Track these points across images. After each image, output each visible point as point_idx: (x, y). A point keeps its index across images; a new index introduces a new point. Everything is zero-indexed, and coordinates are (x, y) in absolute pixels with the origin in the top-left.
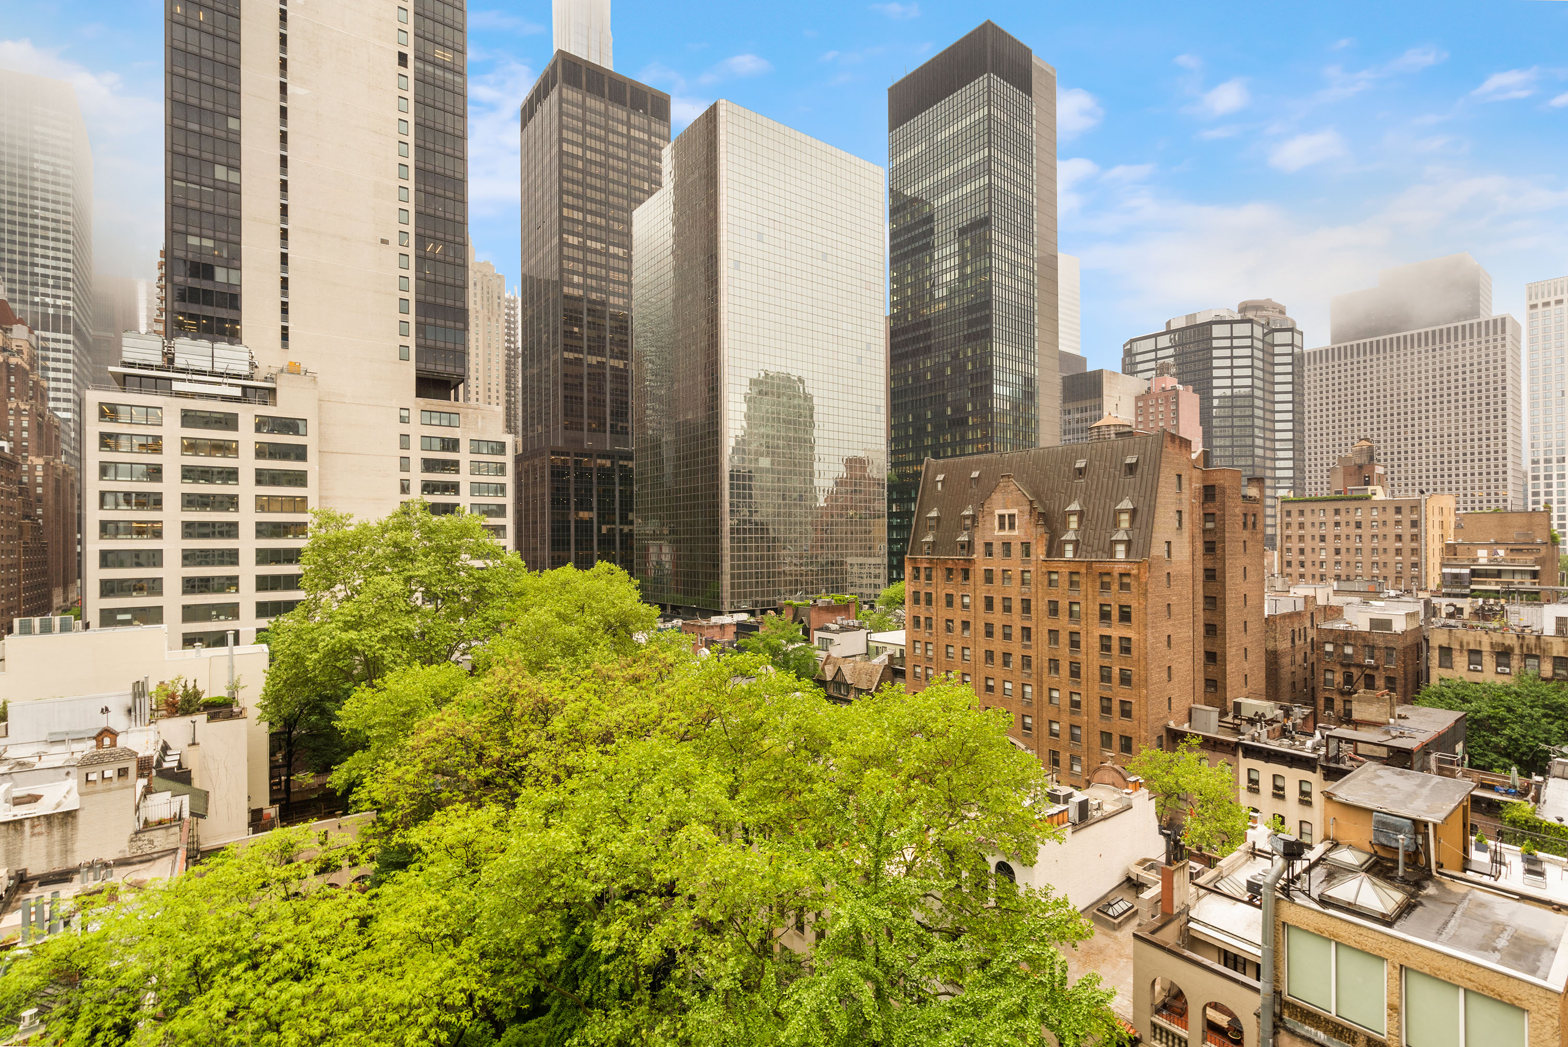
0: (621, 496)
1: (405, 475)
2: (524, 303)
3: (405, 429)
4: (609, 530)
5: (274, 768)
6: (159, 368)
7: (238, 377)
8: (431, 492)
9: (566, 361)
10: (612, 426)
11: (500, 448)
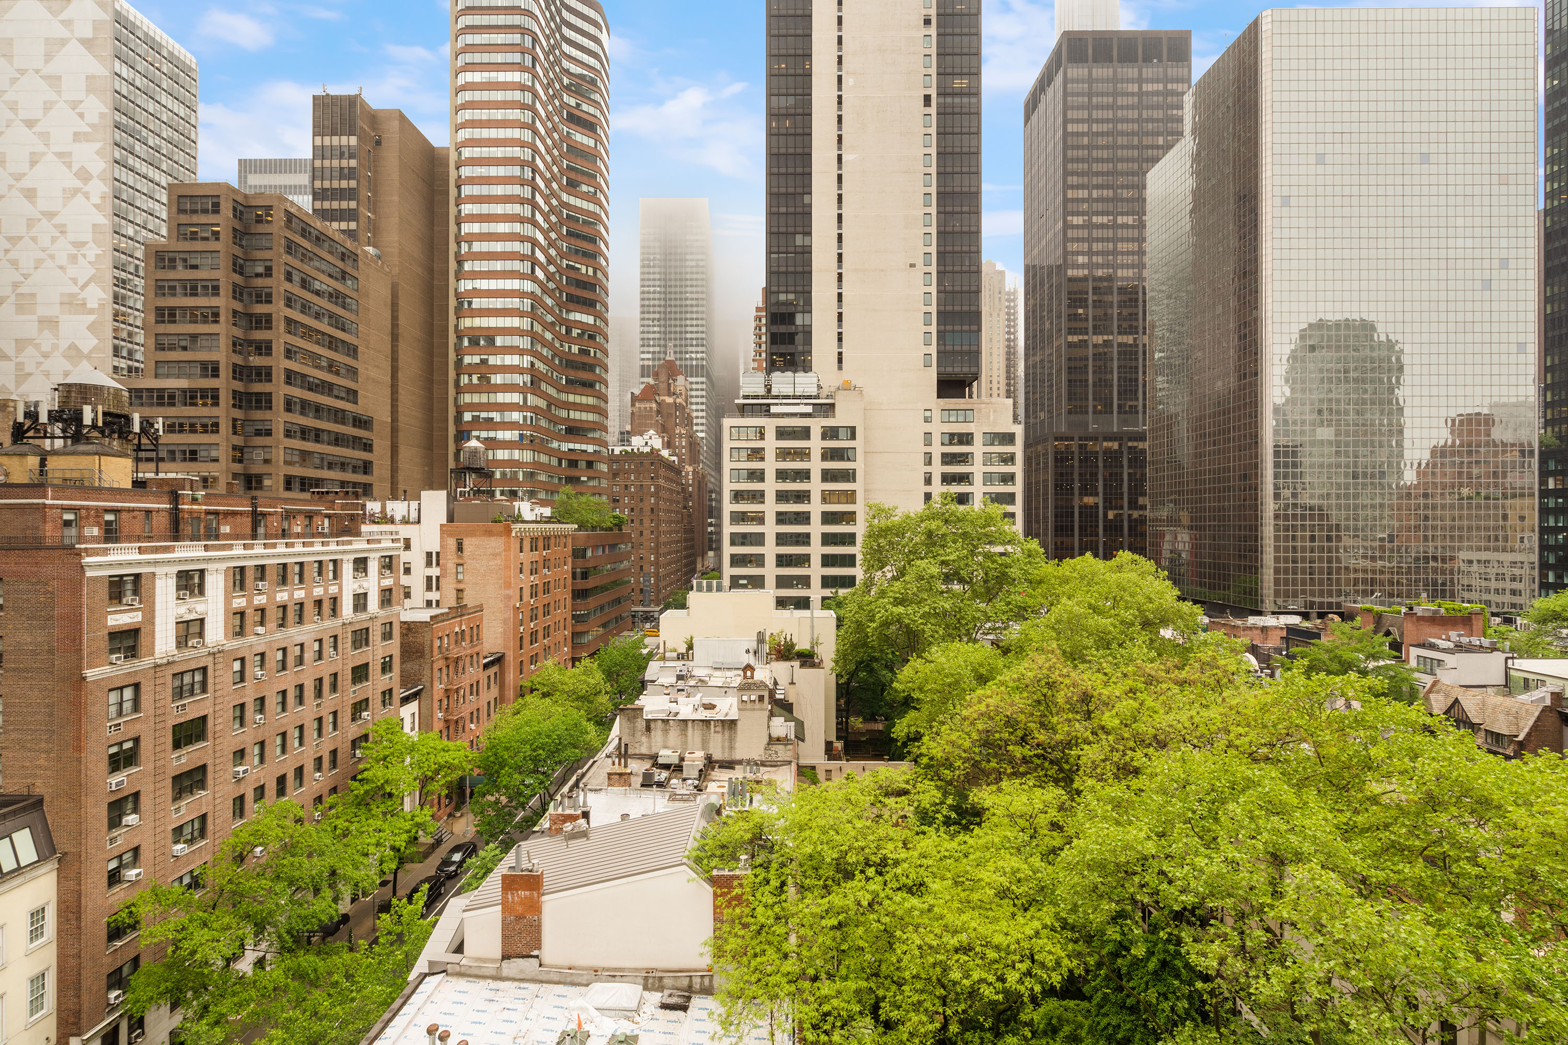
0: (1130, 480)
1: (928, 469)
2: (1027, 294)
3: (928, 428)
4: (1116, 516)
5: (839, 710)
6: (763, 397)
7: (810, 397)
8: (949, 483)
9: (1070, 345)
10: (1119, 406)
11: (1009, 438)
